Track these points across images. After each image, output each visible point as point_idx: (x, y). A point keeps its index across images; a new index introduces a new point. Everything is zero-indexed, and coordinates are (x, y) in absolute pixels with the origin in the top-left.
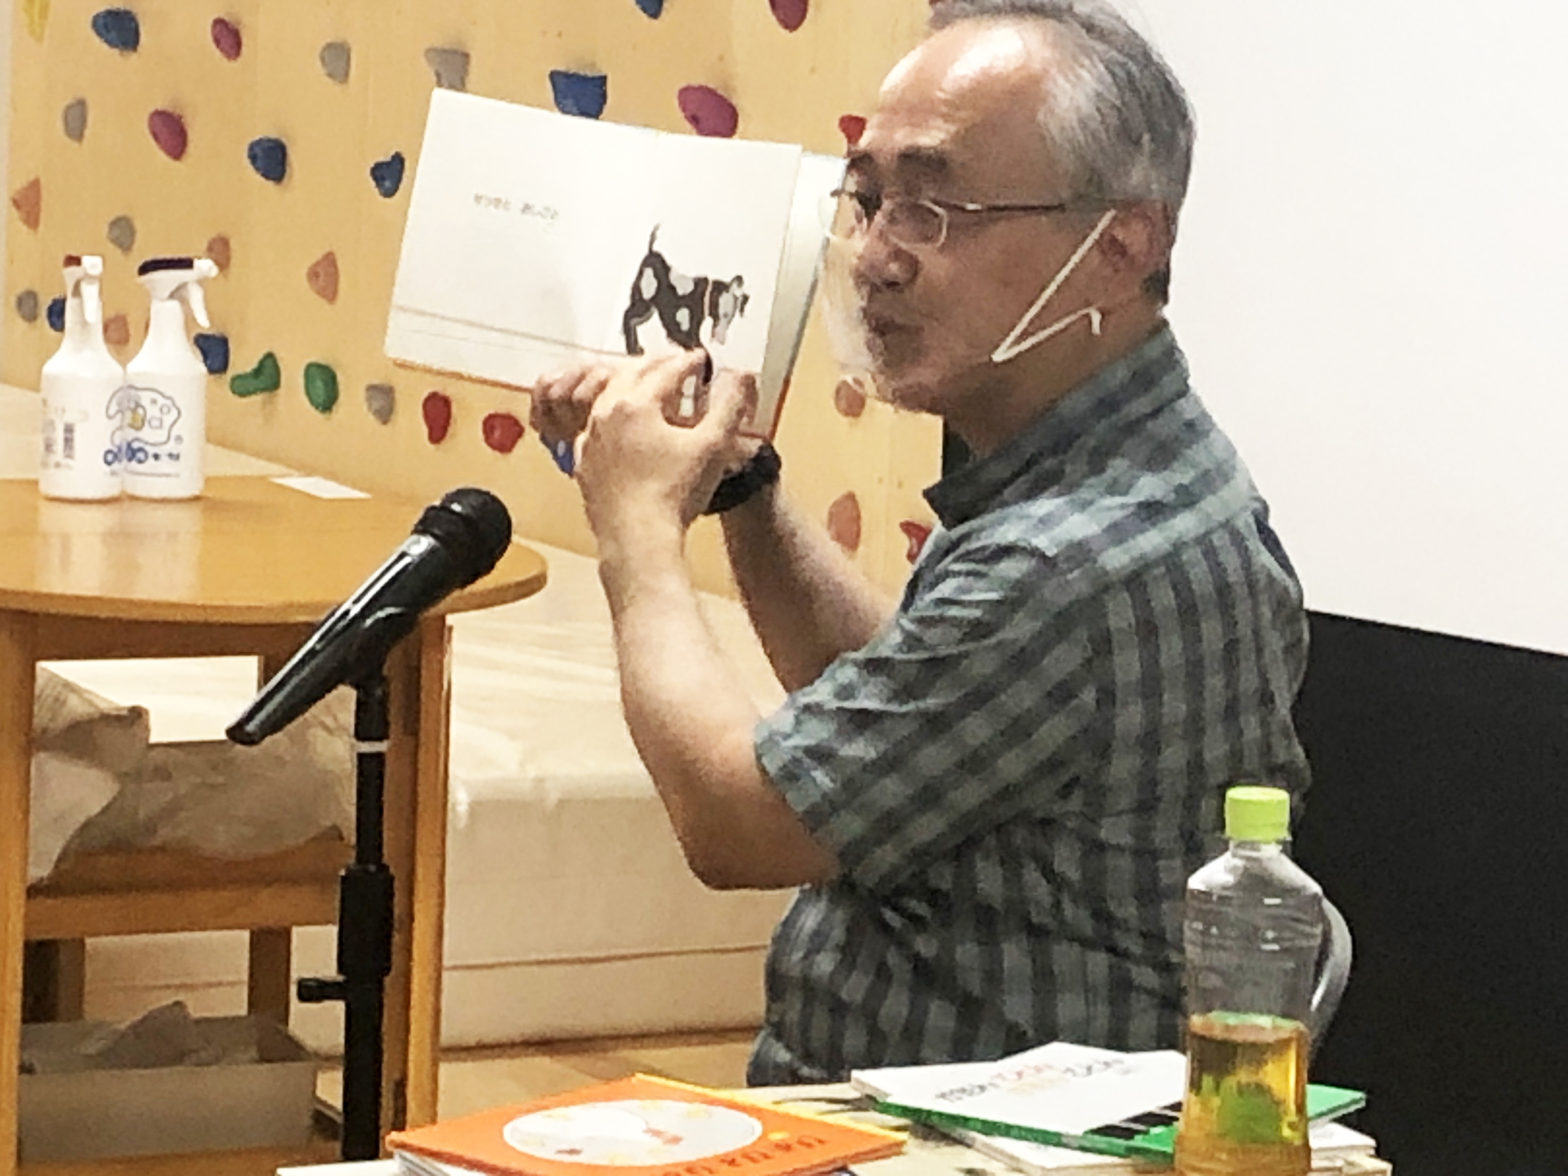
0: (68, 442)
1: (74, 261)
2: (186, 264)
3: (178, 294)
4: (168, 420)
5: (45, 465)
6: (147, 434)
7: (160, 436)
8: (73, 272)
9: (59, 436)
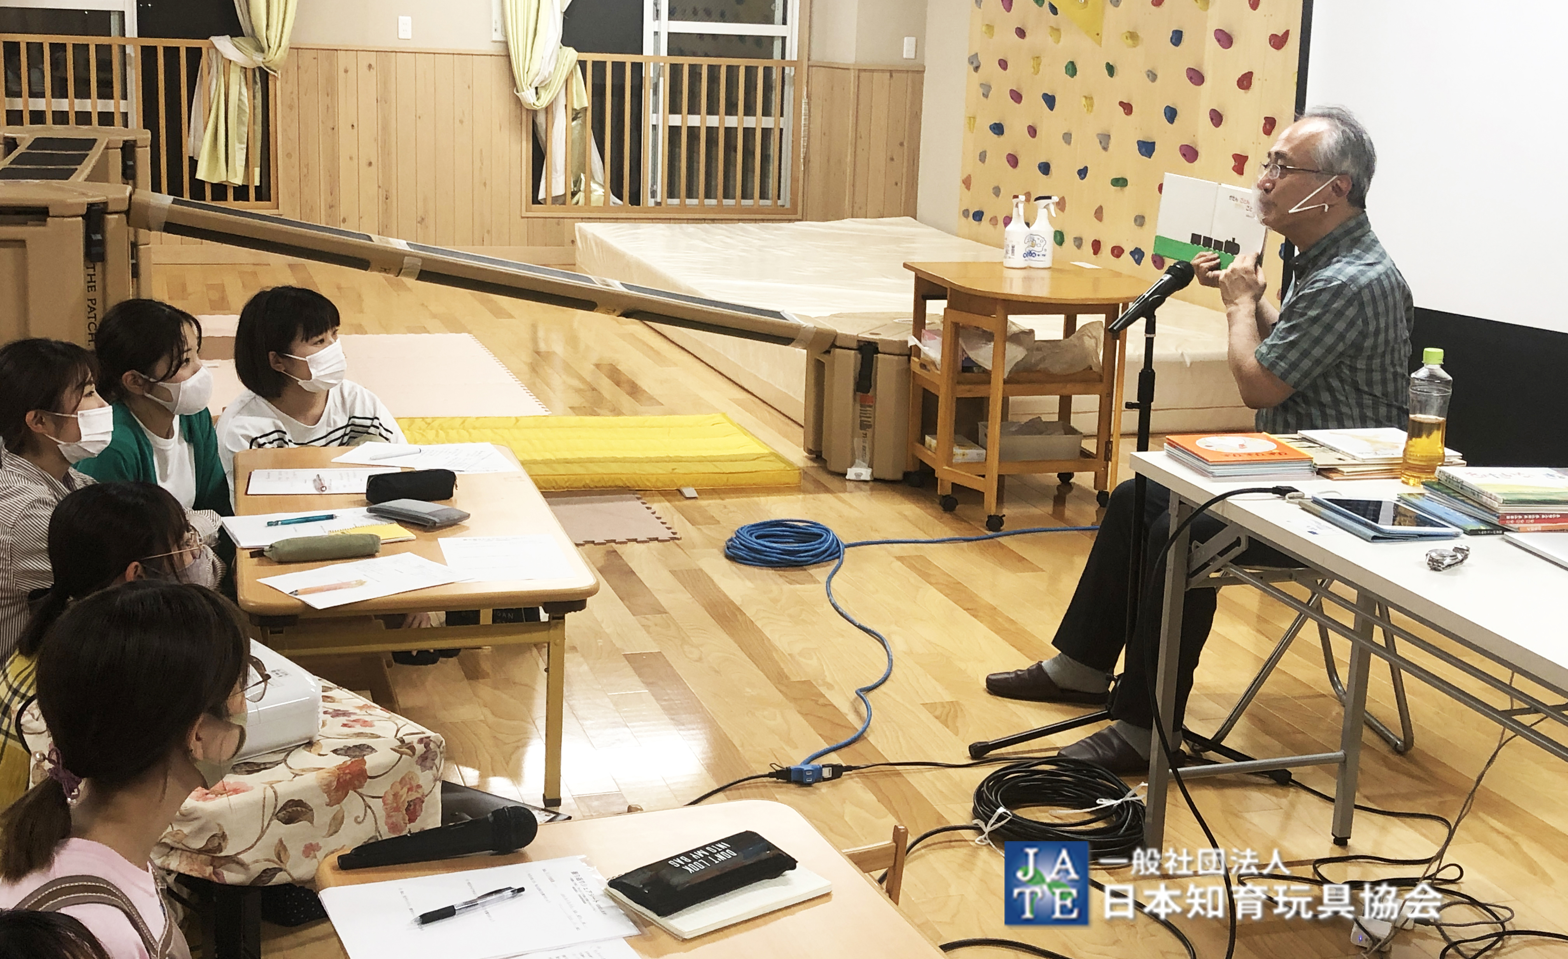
0: (1013, 251)
1: (1016, 197)
2: (1049, 198)
3: (1046, 207)
4: (1042, 244)
5: (1005, 257)
6: (1036, 248)
7: (1039, 249)
8: (1015, 200)
9: (1010, 249)
